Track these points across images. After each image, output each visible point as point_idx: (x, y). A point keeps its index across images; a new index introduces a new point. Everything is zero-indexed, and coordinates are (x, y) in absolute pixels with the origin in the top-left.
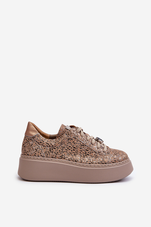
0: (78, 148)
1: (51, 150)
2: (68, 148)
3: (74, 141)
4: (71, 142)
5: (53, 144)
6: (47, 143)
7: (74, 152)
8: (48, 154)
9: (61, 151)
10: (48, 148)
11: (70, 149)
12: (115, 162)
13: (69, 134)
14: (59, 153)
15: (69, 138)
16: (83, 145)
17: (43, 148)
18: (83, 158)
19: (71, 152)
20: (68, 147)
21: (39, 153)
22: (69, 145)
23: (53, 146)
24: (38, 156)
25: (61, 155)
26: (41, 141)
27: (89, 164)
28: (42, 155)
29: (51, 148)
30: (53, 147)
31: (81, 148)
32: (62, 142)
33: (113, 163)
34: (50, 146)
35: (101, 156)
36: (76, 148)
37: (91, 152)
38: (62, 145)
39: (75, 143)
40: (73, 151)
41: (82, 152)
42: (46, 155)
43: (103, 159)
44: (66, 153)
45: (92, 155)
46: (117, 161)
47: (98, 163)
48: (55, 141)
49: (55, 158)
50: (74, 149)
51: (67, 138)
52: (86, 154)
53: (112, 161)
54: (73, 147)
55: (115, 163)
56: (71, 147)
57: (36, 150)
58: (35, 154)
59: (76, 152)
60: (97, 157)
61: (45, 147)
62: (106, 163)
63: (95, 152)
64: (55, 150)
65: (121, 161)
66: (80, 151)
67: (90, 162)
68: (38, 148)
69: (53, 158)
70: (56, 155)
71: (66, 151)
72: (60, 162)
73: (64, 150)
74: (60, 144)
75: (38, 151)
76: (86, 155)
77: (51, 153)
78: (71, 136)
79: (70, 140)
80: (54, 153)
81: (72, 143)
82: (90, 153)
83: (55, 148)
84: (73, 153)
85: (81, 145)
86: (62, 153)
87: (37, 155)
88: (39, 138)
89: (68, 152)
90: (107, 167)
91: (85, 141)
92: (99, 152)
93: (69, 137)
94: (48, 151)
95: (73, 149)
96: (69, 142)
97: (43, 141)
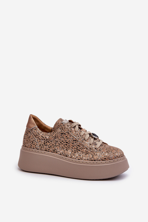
0: (70, 143)
1: (45, 143)
2: (61, 143)
3: (67, 136)
4: (64, 136)
5: (47, 137)
6: (42, 136)
7: (67, 146)
8: (43, 147)
9: (54, 144)
10: (43, 141)
11: (62, 144)
12: (105, 159)
13: (62, 129)
14: (52, 147)
15: (62, 133)
16: (76, 141)
17: (39, 140)
18: (74, 153)
19: (63, 146)
20: (61, 141)
21: (34, 146)
22: (62, 139)
23: (47, 139)
24: (34, 148)
25: (53, 149)
26: (37, 134)
27: (79, 159)
28: (37, 147)
29: (46, 141)
30: (47, 141)
31: (73, 144)
32: (56, 136)
33: (103, 160)
34: (44, 139)
35: (92, 152)
36: (68, 143)
37: (83, 148)
38: (55, 140)
39: (67, 138)
40: (65, 146)
41: (73, 147)
42: (40, 148)
43: (93, 156)
44: (59, 147)
45: (83, 151)
46: (107, 159)
47: (87, 159)
48: (50, 135)
49: (48, 151)
50: (67, 144)
51: (61, 132)
52: (77, 149)
53: (102, 158)
54: (65, 142)
55: (105, 161)
56: (64, 141)
57: (33, 142)
58: (31, 146)
59: (68, 147)
60: (87, 153)
61: (40, 140)
62: (95, 161)
63: (87, 148)
64: (49, 143)
65: (112, 159)
66: (72, 147)
67: (80, 158)
68: (34, 141)
69: (46, 151)
70: (49, 148)
71: (59, 145)
72: (52, 155)
73: (57, 144)
74: (53, 138)
75: (34, 143)
76: (77, 151)
77: (45, 146)
78: (64, 130)
79: (63, 134)
80: (47, 147)
81: (65, 138)
82: (81, 148)
83: (49, 141)
84: (65, 147)
85: (73, 140)
86: (55, 146)
87: (32, 147)
88: (35, 131)
89: (61, 146)
90: (95, 164)
91: (78, 136)
92: (90, 149)
93: (63, 131)
94: (43, 144)
95: (65, 143)
96: (63, 136)
97: (39, 134)
